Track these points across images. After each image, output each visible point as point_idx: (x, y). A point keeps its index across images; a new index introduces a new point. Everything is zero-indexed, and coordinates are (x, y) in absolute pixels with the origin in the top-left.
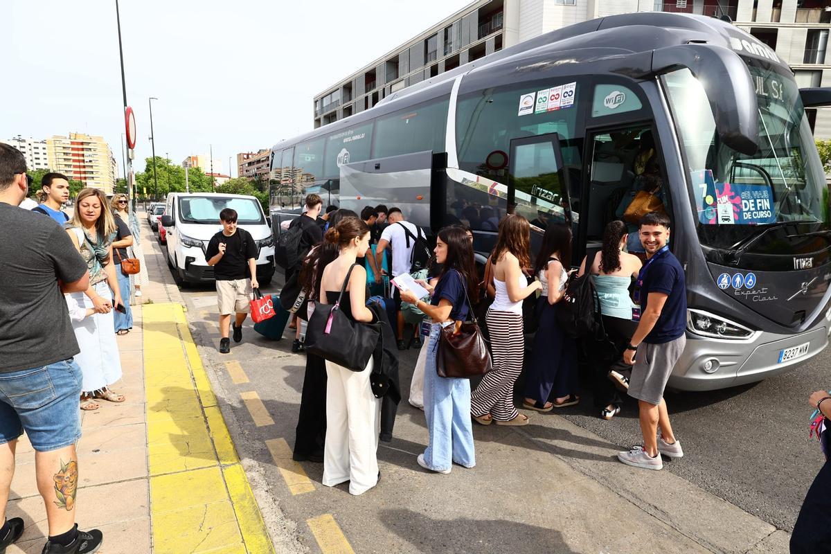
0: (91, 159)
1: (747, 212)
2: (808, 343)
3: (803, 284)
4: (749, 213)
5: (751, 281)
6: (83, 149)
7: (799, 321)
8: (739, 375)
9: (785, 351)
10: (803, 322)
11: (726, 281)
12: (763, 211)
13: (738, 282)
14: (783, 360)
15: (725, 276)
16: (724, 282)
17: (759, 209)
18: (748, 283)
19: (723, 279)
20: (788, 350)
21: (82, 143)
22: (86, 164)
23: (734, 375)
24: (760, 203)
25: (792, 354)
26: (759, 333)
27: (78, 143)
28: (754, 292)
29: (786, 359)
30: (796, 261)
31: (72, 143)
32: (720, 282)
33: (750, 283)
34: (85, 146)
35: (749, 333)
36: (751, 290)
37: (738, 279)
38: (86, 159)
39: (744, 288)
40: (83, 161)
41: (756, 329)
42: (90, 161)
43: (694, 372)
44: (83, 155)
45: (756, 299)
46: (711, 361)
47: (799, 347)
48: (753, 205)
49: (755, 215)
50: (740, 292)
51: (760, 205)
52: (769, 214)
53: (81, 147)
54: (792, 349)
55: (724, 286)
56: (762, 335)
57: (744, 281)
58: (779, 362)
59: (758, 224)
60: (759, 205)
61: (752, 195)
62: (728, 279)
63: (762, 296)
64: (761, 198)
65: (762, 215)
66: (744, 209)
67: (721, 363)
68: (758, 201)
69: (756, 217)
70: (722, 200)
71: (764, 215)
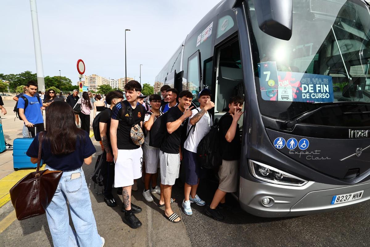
2: (363, 191)
3: (358, 149)
4: (307, 94)
5: (304, 144)
7: (355, 175)
8: (292, 210)
9: (337, 196)
10: (358, 176)
11: (281, 143)
12: (322, 93)
13: (292, 144)
14: (335, 202)
15: (280, 139)
16: (280, 143)
17: (317, 91)
18: (302, 146)
19: (278, 142)
20: (341, 196)
23: (288, 210)
24: (319, 87)
25: (345, 198)
26: (311, 183)
28: (307, 153)
29: (339, 202)
30: (351, 133)
32: (276, 143)
33: (304, 146)
35: (302, 182)
36: (305, 151)
37: (292, 142)
39: (297, 149)
41: (309, 180)
43: (255, 204)
45: (308, 158)
46: (269, 199)
47: (353, 194)
48: (312, 88)
49: (314, 96)
50: (294, 152)
51: (320, 89)
52: (327, 96)
54: (345, 195)
55: (279, 146)
56: (314, 184)
57: (298, 144)
58: (331, 203)
59: (316, 102)
60: (318, 89)
61: (311, 80)
62: (283, 142)
63: (315, 156)
64: (320, 84)
65: (320, 96)
66: (303, 91)
67: (276, 201)
68: (317, 86)
69: (314, 97)
70: (283, 84)
71: (322, 96)
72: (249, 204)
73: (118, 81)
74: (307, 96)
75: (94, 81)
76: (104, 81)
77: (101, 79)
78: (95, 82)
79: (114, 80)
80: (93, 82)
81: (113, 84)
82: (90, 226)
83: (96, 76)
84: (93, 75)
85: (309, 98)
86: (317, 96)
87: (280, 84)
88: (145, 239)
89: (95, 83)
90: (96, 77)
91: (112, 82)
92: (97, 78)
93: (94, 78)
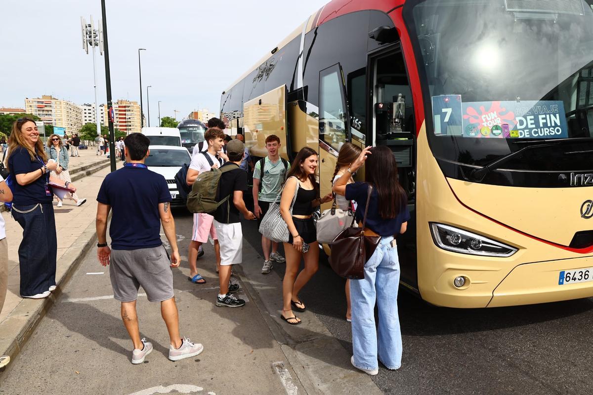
0: (130, 117)
6: (125, 111)
21: (125, 107)
22: (127, 120)
27: (122, 107)
31: (119, 107)
34: (126, 109)
38: (127, 117)
40: (125, 118)
42: (129, 118)
44: (125, 114)
53: (124, 109)
75: (48, 111)
76: (70, 111)
77: (63, 105)
78: (50, 113)
79: (90, 105)
80: (45, 113)
81: (90, 115)
83: (51, 99)
84: (44, 97)
89: (50, 115)
90: (53, 101)
91: (87, 111)
92: (56, 104)
93: (48, 104)
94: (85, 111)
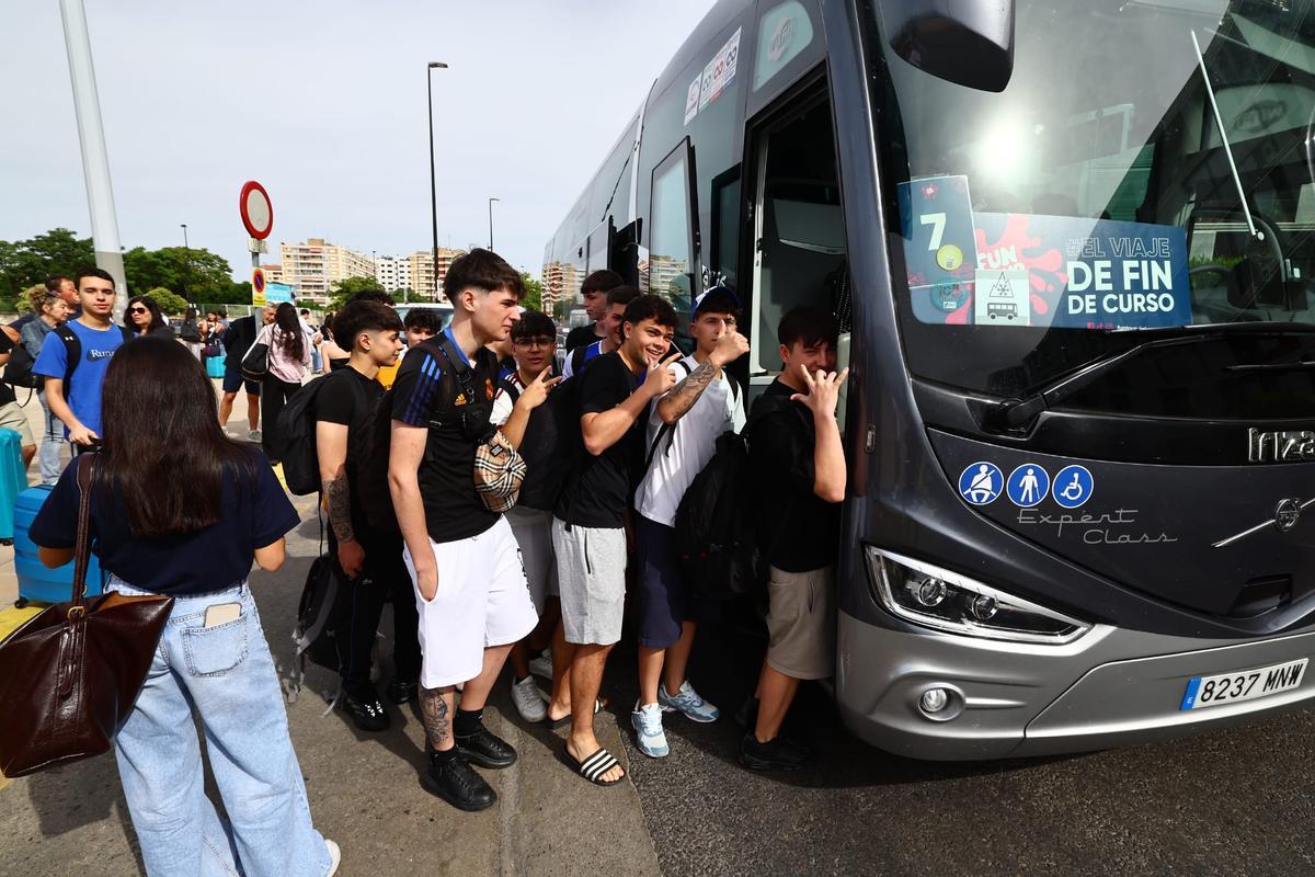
1: (1082, 294)
2: (1305, 661)
3: (1284, 502)
4: (1088, 297)
5: (1075, 487)
7: (1275, 601)
8: (1031, 734)
9: (1205, 680)
10: (1286, 606)
11: (988, 484)
12: (1145, 293)
13: (1028, 487)
14: (1198, 703)
15: (984, 469)
16: (982, 484)
17: (1127, 286)
18: (1065, 493)
19: (977, 478)
20: (1218, 678)
23: (1019, 734)
24: (1133, 270)
25: (1233, 688)
26: (1101, 632)
28: (1086, 519)
29: (1212, 702)
30: (1257, 441)
32: (967, 484)
33: (1073, 493)
35: (1071, 629)
36: (1077, 514)
37: (1029, 481)
39: (1049, 506)
41: (1093, 619)
43: (894, 713)
45: (1091, 537)
46: (946, 690)
47: (1264, 672)
48: (1107, 275)
49: (1112, 303)
50: (1036, 516)
51: (1136, 276)
52: (1166, 302)
54: (1233, 676)
55: (980, 496)
56: (1114, 632)
57: (1051, 486)
58: (1182, 706)
59: (1121, 329)
60: (1128, 277)
61: (1104, 247)
62: (995, 480)
63: (1116, 531)
64: (1140, 259)
65: (1136, 303)
66: (1073, 287)
67: (970, 701)
68: (1127, 265)
69: (1115, 309)
70: (995, 260)
71: (1146, 305)
72: (872, 711)
73: (408, 263)
74: (1089, 304)
75: (316, 265)
76: (353, 266)
77: (341, 256)
78: (319, 268)
79: (391, 259)
80: (311, 268)
81: (390, 275)
82: (283, 798)
83: (323, 244)
84: (311, 241)
85: (1094, 311)
86: (1126, 306)
87: (982, 261)
88: (490, 846)
89: (320, 272)
90: (325, 248)
91: (386, 269)
92: (329, 254)
93: (316, 254)
94: (383, 268)
